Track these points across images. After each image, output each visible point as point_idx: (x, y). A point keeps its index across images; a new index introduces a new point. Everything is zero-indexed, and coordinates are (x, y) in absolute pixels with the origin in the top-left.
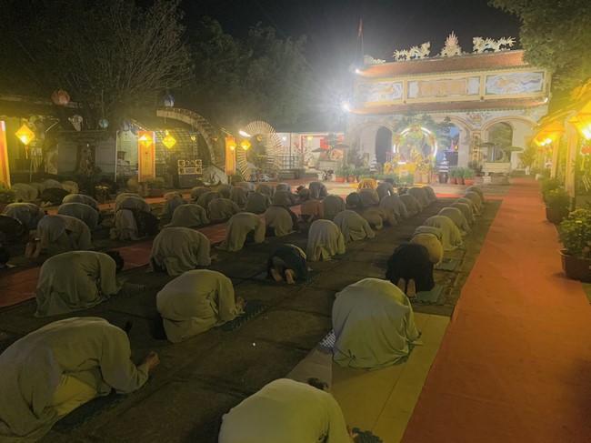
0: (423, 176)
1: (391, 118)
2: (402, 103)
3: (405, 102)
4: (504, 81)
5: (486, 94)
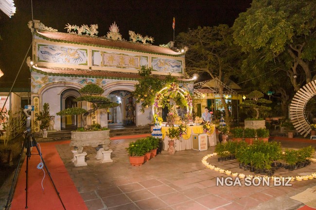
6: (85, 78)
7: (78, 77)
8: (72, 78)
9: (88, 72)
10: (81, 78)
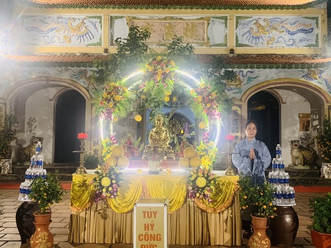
0: (213, 219)
1: (83, 74)
2: (99, 51)
3: (106, 51)
4: (263, 28)
5: (238, 45)
6: (84, 68)
7: (70, 68)
8: (60, 69)
9: (98, 57)
10: (76, 69)
